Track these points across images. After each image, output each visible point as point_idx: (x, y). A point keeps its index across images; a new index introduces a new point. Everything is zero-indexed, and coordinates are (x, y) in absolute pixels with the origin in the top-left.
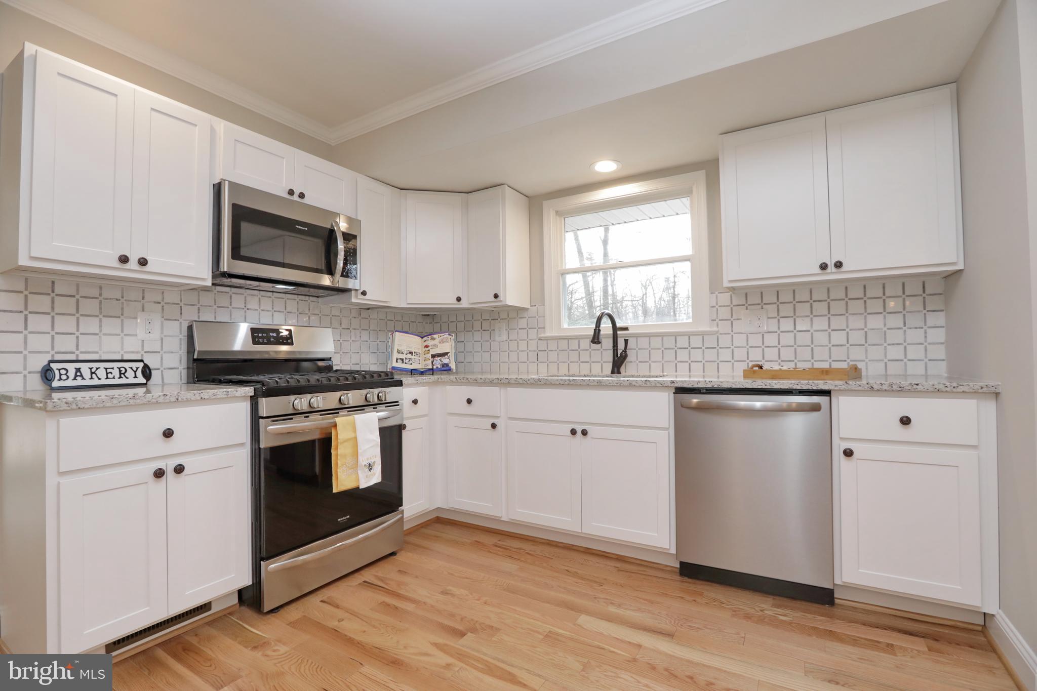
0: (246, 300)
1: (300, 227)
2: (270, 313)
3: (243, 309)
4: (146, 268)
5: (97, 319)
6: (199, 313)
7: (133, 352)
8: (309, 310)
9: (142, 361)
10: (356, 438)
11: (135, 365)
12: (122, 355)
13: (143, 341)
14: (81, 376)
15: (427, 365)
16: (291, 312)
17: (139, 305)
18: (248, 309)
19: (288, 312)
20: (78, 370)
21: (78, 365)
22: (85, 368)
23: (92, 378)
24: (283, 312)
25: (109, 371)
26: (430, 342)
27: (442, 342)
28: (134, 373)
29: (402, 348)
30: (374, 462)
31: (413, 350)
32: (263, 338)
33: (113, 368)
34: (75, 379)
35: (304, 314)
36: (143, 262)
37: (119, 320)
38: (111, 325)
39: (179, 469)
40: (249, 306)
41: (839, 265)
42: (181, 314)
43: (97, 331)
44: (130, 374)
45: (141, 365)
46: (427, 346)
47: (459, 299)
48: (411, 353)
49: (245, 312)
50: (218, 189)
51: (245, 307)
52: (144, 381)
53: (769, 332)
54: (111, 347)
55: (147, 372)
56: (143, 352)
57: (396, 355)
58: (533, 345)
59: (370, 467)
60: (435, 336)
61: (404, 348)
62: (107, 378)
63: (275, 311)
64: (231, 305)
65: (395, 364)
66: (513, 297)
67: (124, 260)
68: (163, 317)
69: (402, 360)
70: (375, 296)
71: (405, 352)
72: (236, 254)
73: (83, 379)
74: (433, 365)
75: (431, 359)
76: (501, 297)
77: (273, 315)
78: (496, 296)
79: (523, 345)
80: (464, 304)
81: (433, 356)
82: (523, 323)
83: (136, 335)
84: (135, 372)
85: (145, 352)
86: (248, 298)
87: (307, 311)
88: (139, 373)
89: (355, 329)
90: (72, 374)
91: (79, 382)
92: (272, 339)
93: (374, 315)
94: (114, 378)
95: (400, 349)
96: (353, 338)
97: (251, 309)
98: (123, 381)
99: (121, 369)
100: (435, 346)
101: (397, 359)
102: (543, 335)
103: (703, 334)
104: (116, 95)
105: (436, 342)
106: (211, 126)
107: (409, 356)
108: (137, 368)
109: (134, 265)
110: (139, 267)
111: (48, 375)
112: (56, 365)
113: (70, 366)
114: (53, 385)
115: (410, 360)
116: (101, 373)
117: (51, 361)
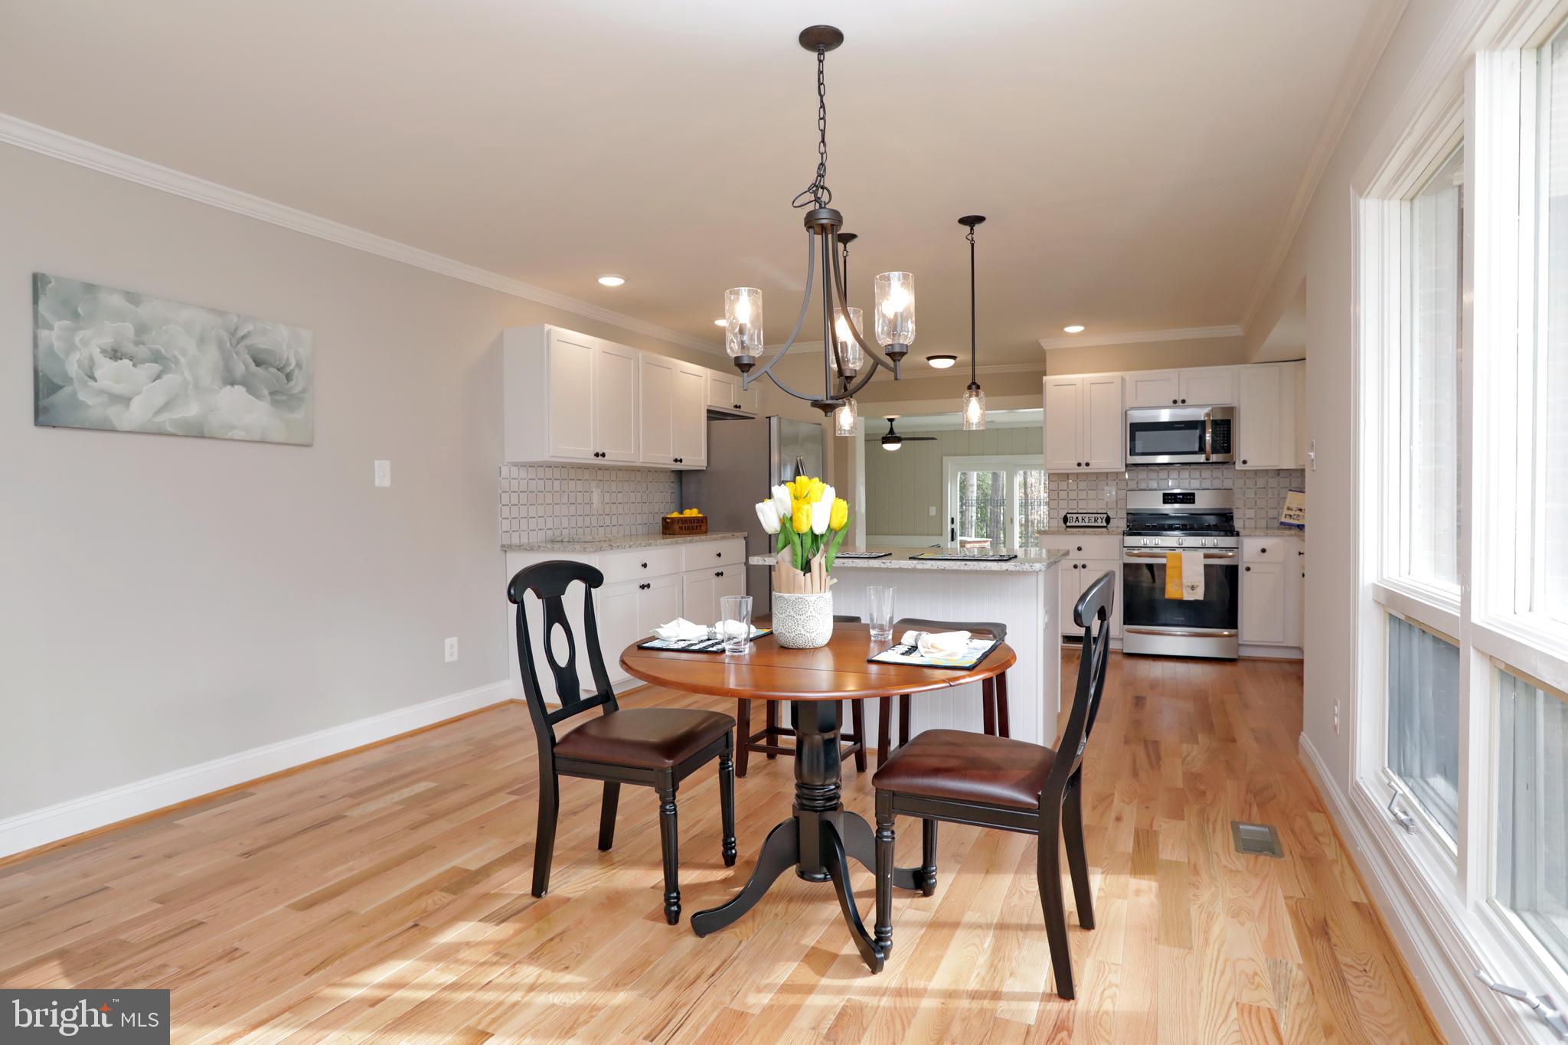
0: (1169, 473)
1: (1178, 425)
4: (1089, 467)
5: (1085, 492)
7: (1103, 510)
8: (1227, 475)
9: (1105, 514)
10: (1181, 567)
11: (1102, 516)
12: (1097, 510)
13: (1107, 502)
14: (1079, 520)
18: (1170, 479)
19: (1204, 479)
20: (1077, 518)
21: (1077, 515)
22: (1080, 516)
23: (1083, 522)
25: (1090, 518)
28: (1101, 520)
29: (1292, 506)
30: (1197, 586)
32: (1172, 499)
33: (1092, 517)
34: (1075, 522)
35: (1221, 479)
36: (1087, 464)
37: (1095, 492)
38: (1092, 494)
39: (1084, 566)
42: (1128, 486)
43: (1086, 498)
44: (1099, 520)
45: (1105, 516)
48: (1300, 510)
51: (1168, 478)
52: (1105, 524)
54: (1092, 507)
55: (1108, 520)
57: (1285, 512)
59: (1193, 588)
61: (1294, 506)
62: (1089, 522)
63: (1192, 479)
64: (1159, 477)
65: (1283, 520)
67: (1079, 465)
68: (1117, 488)
69: (1291, 516)
71: (1294, 509)
72: (1133, 453)
73: (1079, 522)
77: (1190, 482)
85: (1107, 510)
88: (1104, 520)
89: (1272, 488)
90: (1075, 519)
91: (1077, 524)
92: (1179, 500)
94: (1092, 522)
95: (1290, 506)
96: (1270, 496)
98: (1096, 524)
99: (1096, 517)
101: (1286, 515)
104: (1075, 385)
106: (1123, 378)
107: (1298, 513)
109: (1083, 466)
110: (1085, 467)
111: (1065, 520)
112: (1068, 515)
113: (1075, 516)
114: (1068, 524)
115: (1298, 516)
116: (1086, 520)
117: (1067, 513)
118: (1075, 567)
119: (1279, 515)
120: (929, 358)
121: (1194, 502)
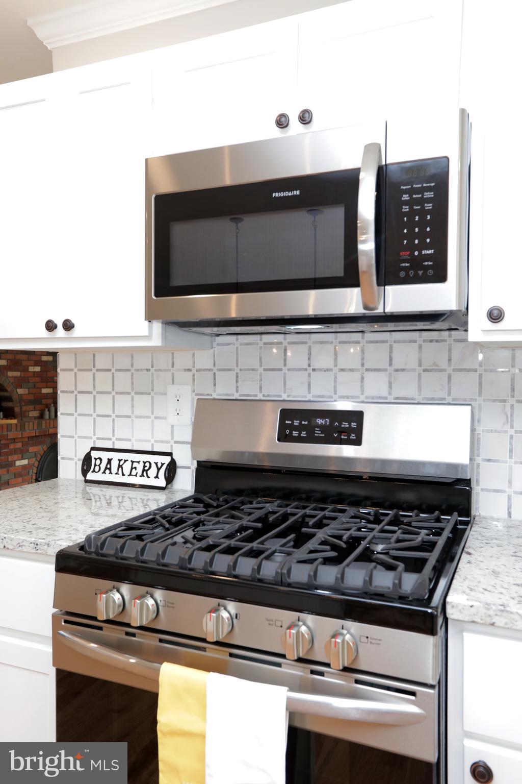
0: (310, 354)
1: (282, 194)
2: (357, 375)
3: (306, 370)
5: (129, 397)
6: (237, 382)
7: (162, 442)
8: (450, 360)
9: (170, 454)
11: (160, 460)
12: (153, 445)
13: (173, 426)
14: (110, 469)
16: (403, 370)
17: (169, 376)
18: (314, 370)
19: (397, 370)
20: (109, 461)
21: (111, 456)
22: (115, 456)
23: (117, 473)
24: (386, 370)
25: (135, 465)
28: (156, 471)
32: (300, 428)
33: (139, 462)
34: (104, 472)
35: (436, 370)
37: (148, 398)
38: (143, 405)
40: (316, 365)
42: (215, 385)
43: (129, 413)
44: (153, 472)
45: (167, 460)
49: (309, 375)
51: (309, 366)
52: (164, 484)
54: (141, 435)
55: (170, 472)
56: (172, 442)
62: (130, 475)
63: (367, 370)
64: (285, 365)
67: (50, 326)
68: (194, 392)
73: (111, 473)
77: (363, 378)
83: (165, 418)
84: (159, 469)
85: (176, 442)
86: (315, 349)
87: (444, 364)
91: (107, 477)
92: (318, 433)
94: (136, 475)
97: (320, 370)
98: (144, 481)
99: (147, 464)
108: (163, 464)
109: (60, 332)
111: (87, 465)
112: (94, 454)
113: (105, 456)
114: (91, 476)
116: (127, 467)
117: (93, 449)
121: (358, 442)
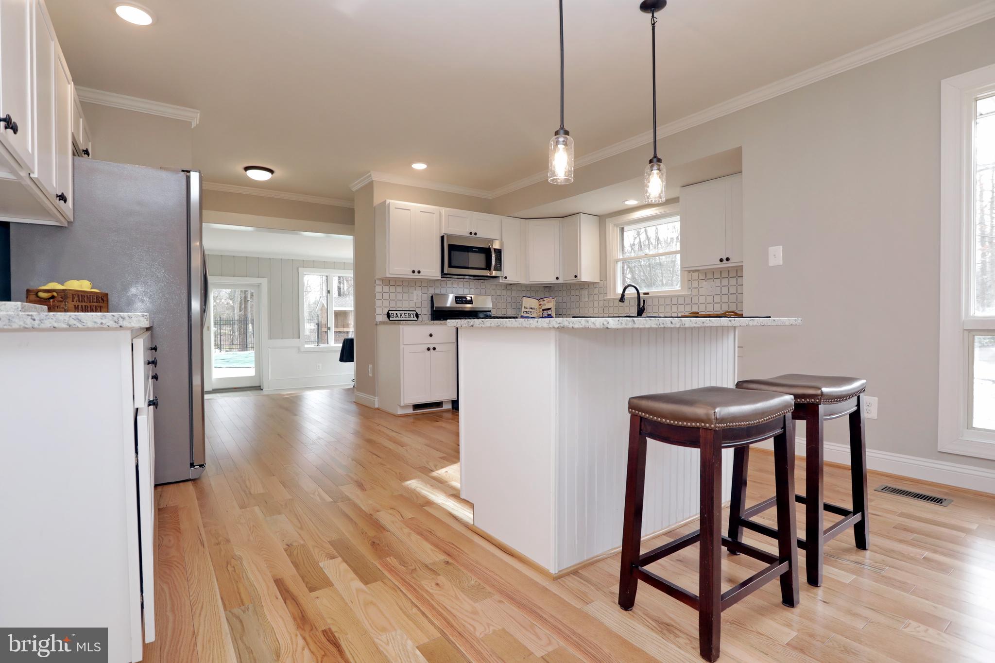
0: (452, 283)
1: (475, 250)
2: (463, 289)
4: (420, 274)
5: (401, 294)
7: (412, 307)
8: (480, 287)
9: (415, 311)
11: (413, 312)
12: (409, 308)
13: (416, 303)
15: (540, 315)
17: (414, 288)
19: (471, 288)
20: (397, 314)
21: (396, 312)
22: (398, 313)
23: (401, 317)
24: (468, 288)
25: (405, 314)
26: (542, 303)
27: (548, 302)
31: (533, 307)
32: (460, 301)
33: (407, 313)
35: (478, 289)
36: (419, 272)
37: (408, 294)
38: (406, 296)
39: (434, 349)
41: (728, 259)
42: (429, 291)
43: (401, 299)
44: (412, 316)
46: (540, 305)
47: (557, 278)
48: (532, 308)
49: (452, 289)
50: (442, 238)
51: (452, 287)
52: (416, 319)
53: (716, 295)
54: (405, 305)
55: (417, 316)
56: (416, 307)
57: (523, 309)
58: (601, 304)
60: (545, 299)
61: (528, 306)
63: (465, 288)
64: (447, 286)
65: (523, 314)
66: (586, 276)
67: (414, 272)
68: (423, 292)
69: (527, 312)
70: (511, 279)
71: (528, 308)
72: (450, 266)
73: (398, 317)
74: (543, 315)
75: (542, 312)
76: (579, 277)
78: (576, 276)
79: (596, 304)
80: (561, 281)
81: (543, 310)
82: (596, 291)
83: (413, 300)
86: (454, 282)
88: (415, 316)
89: (504, 296)
90: (395, 316)
91: (397, 319)
92: (464, 302)
93: (514, 288)
94: (407, 317)
95: (526, 306)
96: (503, 301)
97: (454, 288)
98: (410, 319)
99: (409, 314)
100: (545, 305)
101: (524, 312)
102: (605, 298)
103: (684, 297)
104: (410, 210)
105: (545, 302)
106: (440, 212)
107: (531, 310)
108: (414, 314)
109: (416, 273)
110: (418, 274)
111: (388, 315)
112: (390, 312)
113: (395, 313)
114: (391, 319)
115: (531, 312)
116: (403, 315)
117: (389, 310)
118: (429, 349)
119: (520, 311)
120: (247, 169)
121: (472, 303)
